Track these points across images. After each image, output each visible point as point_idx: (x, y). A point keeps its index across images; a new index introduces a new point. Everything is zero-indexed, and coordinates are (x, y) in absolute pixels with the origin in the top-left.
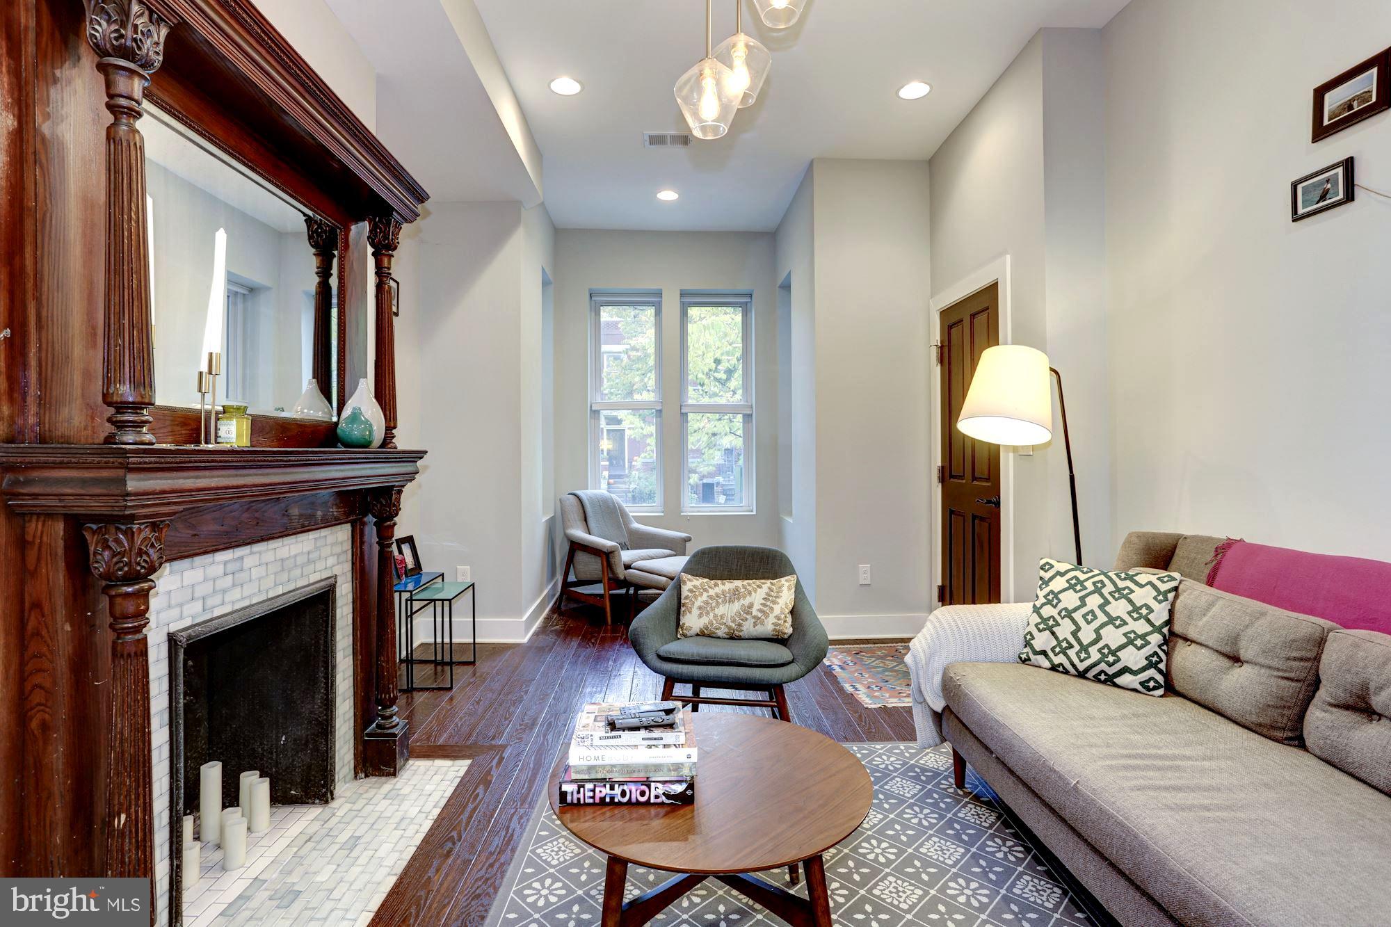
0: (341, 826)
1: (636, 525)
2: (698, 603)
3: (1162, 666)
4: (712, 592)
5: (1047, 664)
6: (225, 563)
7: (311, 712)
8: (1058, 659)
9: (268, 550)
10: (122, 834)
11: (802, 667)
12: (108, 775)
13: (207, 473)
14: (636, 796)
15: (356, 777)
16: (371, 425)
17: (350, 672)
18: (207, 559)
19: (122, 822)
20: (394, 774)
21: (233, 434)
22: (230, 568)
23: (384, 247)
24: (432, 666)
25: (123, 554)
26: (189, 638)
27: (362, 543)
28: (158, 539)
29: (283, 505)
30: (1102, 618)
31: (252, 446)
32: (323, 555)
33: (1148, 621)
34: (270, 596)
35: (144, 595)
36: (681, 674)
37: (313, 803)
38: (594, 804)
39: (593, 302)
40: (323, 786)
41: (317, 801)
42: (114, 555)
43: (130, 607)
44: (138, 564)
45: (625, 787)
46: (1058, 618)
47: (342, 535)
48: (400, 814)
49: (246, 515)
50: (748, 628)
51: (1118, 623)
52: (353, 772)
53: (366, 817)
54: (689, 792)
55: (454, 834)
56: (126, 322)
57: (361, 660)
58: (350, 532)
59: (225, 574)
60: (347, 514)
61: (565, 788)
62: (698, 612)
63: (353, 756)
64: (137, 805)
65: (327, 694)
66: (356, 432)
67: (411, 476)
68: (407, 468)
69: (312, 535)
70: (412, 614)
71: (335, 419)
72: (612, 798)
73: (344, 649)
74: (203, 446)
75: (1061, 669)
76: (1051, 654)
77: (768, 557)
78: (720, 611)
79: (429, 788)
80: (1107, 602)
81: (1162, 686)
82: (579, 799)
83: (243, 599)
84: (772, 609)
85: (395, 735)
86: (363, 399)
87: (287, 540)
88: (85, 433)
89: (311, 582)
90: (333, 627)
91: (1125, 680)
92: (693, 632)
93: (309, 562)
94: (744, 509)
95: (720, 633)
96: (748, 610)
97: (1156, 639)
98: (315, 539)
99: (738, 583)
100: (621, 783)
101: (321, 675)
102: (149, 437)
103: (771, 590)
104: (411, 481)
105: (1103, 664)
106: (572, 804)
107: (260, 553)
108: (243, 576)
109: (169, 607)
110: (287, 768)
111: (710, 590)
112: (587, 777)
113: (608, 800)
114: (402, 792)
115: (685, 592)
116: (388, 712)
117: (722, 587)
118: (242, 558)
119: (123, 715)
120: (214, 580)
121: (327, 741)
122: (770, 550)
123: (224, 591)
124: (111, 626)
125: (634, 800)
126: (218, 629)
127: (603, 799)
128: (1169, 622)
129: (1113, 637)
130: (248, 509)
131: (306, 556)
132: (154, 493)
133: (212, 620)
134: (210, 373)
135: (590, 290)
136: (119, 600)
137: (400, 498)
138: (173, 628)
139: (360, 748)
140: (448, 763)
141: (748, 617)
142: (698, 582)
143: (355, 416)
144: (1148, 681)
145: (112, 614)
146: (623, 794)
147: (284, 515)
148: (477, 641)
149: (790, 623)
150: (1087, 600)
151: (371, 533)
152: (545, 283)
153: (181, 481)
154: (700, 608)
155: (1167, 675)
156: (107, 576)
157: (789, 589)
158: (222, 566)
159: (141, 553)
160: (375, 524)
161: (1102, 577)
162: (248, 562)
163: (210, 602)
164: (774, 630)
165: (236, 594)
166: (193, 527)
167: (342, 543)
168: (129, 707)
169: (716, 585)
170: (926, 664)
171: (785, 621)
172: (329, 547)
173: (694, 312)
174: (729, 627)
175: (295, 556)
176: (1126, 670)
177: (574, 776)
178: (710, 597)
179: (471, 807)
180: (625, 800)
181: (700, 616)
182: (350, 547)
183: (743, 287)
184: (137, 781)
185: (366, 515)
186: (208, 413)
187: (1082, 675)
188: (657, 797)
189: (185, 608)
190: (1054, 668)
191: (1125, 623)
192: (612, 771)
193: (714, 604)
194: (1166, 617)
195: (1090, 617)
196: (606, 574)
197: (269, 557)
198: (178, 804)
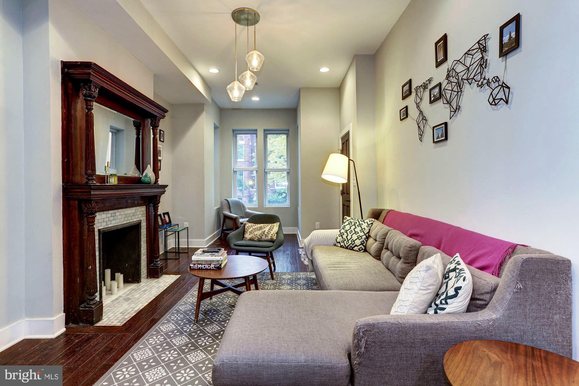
0: (142, 288)
1: (248, 210)
2: (250, 231)
3: (364, 244)
4: (254, 227)
5: (340, 246)
6: (111, 214)
7: (134, 258)
8: (342, 244)
9: (122, 211)
10: (90, 270)
11: (274, 248)
12: (87, 257)
13: (107, 190)
14: (207, 267)
15: (147, 278)
16: (150, 178)
17: (145, 248)
18: (107, 212)
19: (90, 268)
20: (158, 278)
21: (113, 181)
22: (113, 215)
23: (155, 126)
24: (175, 253)
25: (90, 208)
26: (103, 231)
27: (149, 212)
28: (97, 205)
29: (126, 200)
30: (353, 232)
31: (118, 184)
32: (137, 214)
33: (364, 232)
34: (123, 224)
35: (94, 218)
36: (239, 249)
37: (135, 283)
38: (197, 269)
39: (234, 134)
40: (138, 278)
41: (136, 282)
42: (88, 208)
43: (91, 220)
44: (93, 211)
45: (205, 265)
46: (344, 233)
47: (143, 209)
48: (159, 286)
49: (116, 202)
50: (264, 238)
51: (356, 233)
52: (146, 276)
53: (149, 286)
54: (220, 267)
55: (172, 289)
56: (90, 156)
57: (149, 245)
58: (145, 208)
59: (111, 216)
60: (144, 203)
61: (191, 265)
62: (249, 233)
63: (146, 272)
64: (93, 265)
65: (139, 253)
66: (146, 180)
67: (163, 192)
68: (162, 190)
69: (134, 208)
70: (167, 236)
71: (141, 176)
72: (202, 268)
73: (144, 241)
74: (106, 184)
75: (342, 247)
76: (341, 243)
77: (273, 217)
78: (256, 233)
79: (167, 281)
80: (356, 228)
81: (363, 249)
82: (194, 268)
83: (116, 223)
84: (271, 232)
85: (158, 266)
86: (149, 171)
87: (127, 209)
88: (81, 181)
89: (134, 221)
90: (141, 234)
91: (356, 248)
92: (247, 239)
93: (133, 215)
94: (287, 205)
95: (255, 239)
96: (264, 232)
97: (364, 237)
98: (135, 209)
99: (262, 225)
100: (204, 264)
101: (137, 247)
102: (95, 182)
103: (271, 227)
104: (163, 194)
105: (351, 244)
106: (192, 269)
107: (120, 212)
108: (115, 218)
109: (98, 223)
110: (128, 273)
111: (253, 227)
112: (196, 263)
113: (201, 268)
114: (160, 281)
115: (246, 228)
116: (156, 260)
117: (257, 226)
118: (115, 213)
119: (90, 244)
120: (109, 217)
121: (139, 266)
122: (274, 215)
123: (111, 221)
124: (87, 224)
125: (207, 268)
126: (110, 230)
127: (199, 268)
128: (369, 232)
129: (355, 237)
130: (117, 200)
131: (132, 214)
132: (96, 195)
133: (108, 227)
134: (108, 167)
135: (232, 129)
136: (89, 219)
137: (160, 199)
138: (100, 228)
139: (149, 270)
140: (174, 276)
141: (264, 235)
142: (250, 224)
143: (146, 176)
144: (360, 248)
145: (87, 222)
146: (204, 267)
147: (126, 202)
148: (189, 247)
149: (276, 236)
150: (351, 227)
151: (152, 209)
152: (216, 128)
153: (102, 192)
154: (250, 232)
155: (365, 247)
156: (87, 213)
157: (277, 226)
158: (110, 214)
159: (93, 208)
160: (153, 206)
161: (357, 221)
162: (117, 214)
163: (108, 223)
164: (271, 238)
165: (114, 222)
166: (103, 204)
167: (143, 211)
168: (91, 242)
169: (255, 225)
170: (308, 246)
171: (274, 236)
172: (139, 212)
173: (269, 136)
174: (258, 238)
175: (130, 214)
176: (356, 246)
177: (193, 263)
178: (253, 229)
179: (178, 284)
180: (205, 268)
181: (250, 234)
182: (145, 212)
183: (286, 128)
184: (93, 259)
185: (150, 204)
186: (107, 176)
187: (347, 248)
188: (212, 268)
189: (102, 223)
190: (341, 247)
191: (358, 233)
192: (202, 262)
193: (254, 231)
194: (368, 231)
195: (351, 232)
196: (234, 226)
197: (122, 213)
198: (101, 270)
